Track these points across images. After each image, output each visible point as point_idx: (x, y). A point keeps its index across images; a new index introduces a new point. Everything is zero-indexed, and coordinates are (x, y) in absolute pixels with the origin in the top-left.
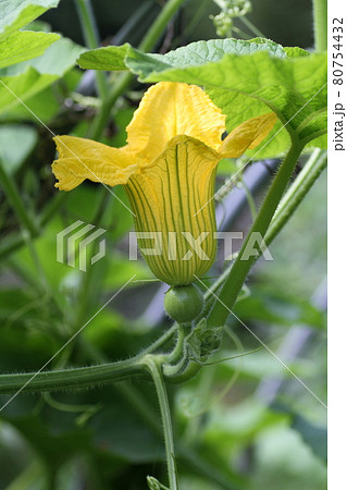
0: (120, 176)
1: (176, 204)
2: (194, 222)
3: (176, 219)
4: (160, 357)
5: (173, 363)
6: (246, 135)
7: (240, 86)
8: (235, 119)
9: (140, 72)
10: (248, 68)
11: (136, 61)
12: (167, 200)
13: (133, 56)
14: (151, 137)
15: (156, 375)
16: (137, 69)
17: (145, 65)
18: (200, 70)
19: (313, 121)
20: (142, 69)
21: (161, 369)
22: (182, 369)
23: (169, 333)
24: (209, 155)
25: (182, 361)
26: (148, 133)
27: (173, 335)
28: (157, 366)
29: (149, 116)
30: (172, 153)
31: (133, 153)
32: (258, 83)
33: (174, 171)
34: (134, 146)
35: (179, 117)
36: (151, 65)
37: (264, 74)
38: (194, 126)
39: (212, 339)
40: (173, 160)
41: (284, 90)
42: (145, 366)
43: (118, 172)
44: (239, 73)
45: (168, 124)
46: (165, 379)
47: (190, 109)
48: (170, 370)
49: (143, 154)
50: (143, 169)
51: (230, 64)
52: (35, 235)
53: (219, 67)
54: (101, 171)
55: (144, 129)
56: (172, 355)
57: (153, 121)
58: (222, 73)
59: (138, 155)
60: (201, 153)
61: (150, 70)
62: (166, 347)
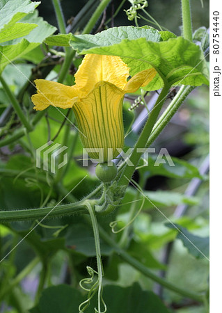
0: (69, 103)
1: (100, 118)
2: (111, 128)
3: (100, 126)
4: (93, 201)
5: (100, 205)
6: (139, 80)
7: (133, 56)
8: (136, 70)
9: (77, 49)
10: (135, 47)
11: (76, 42)
12: (96, 116)
13: (74, 39)
14: (88, 80)
15: (91, 211)
16: (76, 47)
17: (80, 44)
18: (109, 48)
19: (175, 72)
20: (79, 47)
21: (94, 208)
22: (105, 208)
23: (99, 187)
24: (118, 91)
25: (104, 204)
26: (87, 77)
27: (101, 189)
28: (92, 206)
29: (87, 68)
30: (98, 90)
31: (78, 89)
32: (142, 54)
33: (99, 100)
34: (79, 85)
35: (103, 68)
36: (84, 44)
37: (144, 50)
38: (111, 74)
39: (120, 192)
40: (99, 94)
41: (157, 57)
42: (85, 206)
43: (68, 101)
44: (131, 49)
45: (98, 72)
46: (96, 213)
47: (110, 64)
48: (98, 208)
49: (84, 89)
50: (81, 100)
51: (125, 45)
52: (29, 130)
53: (119, 46)
54: (59, 100)
55: (84, 75)
56: (100, 200)
57: (90, 71)
58: (121, 49)
59: (81, 90)
60: (113, 90)
61: (83, 47)
62: (97, 196)
